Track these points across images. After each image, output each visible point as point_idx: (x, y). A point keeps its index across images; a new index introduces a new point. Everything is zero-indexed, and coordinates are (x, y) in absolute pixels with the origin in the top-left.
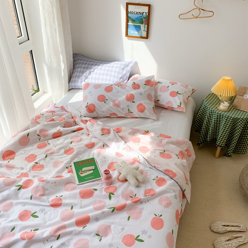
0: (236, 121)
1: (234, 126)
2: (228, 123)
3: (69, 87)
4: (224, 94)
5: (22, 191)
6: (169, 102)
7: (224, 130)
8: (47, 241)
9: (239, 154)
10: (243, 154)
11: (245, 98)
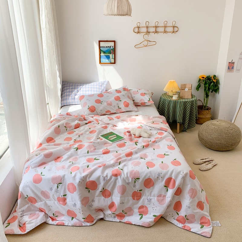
0: (186, 104)
3: (61, 104)
5: (79, 151)
6: (141, 100)
8: (114, 166)
11: (186, 90)
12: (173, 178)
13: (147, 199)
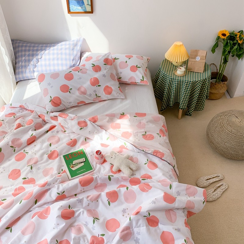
0: (195, 84)
1: (193, 88)
2: (188, 87)
3: (16, 79)
4: (179, 60)
6: (131, 78)
9: (198, 111)
10: (201, 110)
11: (197, 60)
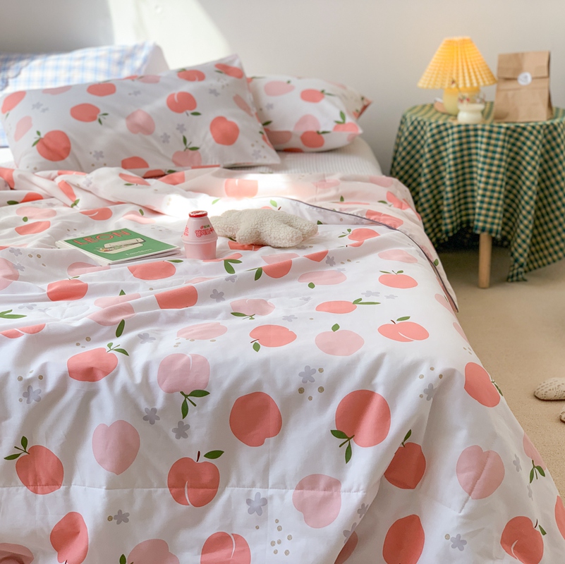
6: (304, 120)
7: (490, 171)
8: (88, 338)
11: (521, 83)
12: (380, 391)
13: (249, 501)
